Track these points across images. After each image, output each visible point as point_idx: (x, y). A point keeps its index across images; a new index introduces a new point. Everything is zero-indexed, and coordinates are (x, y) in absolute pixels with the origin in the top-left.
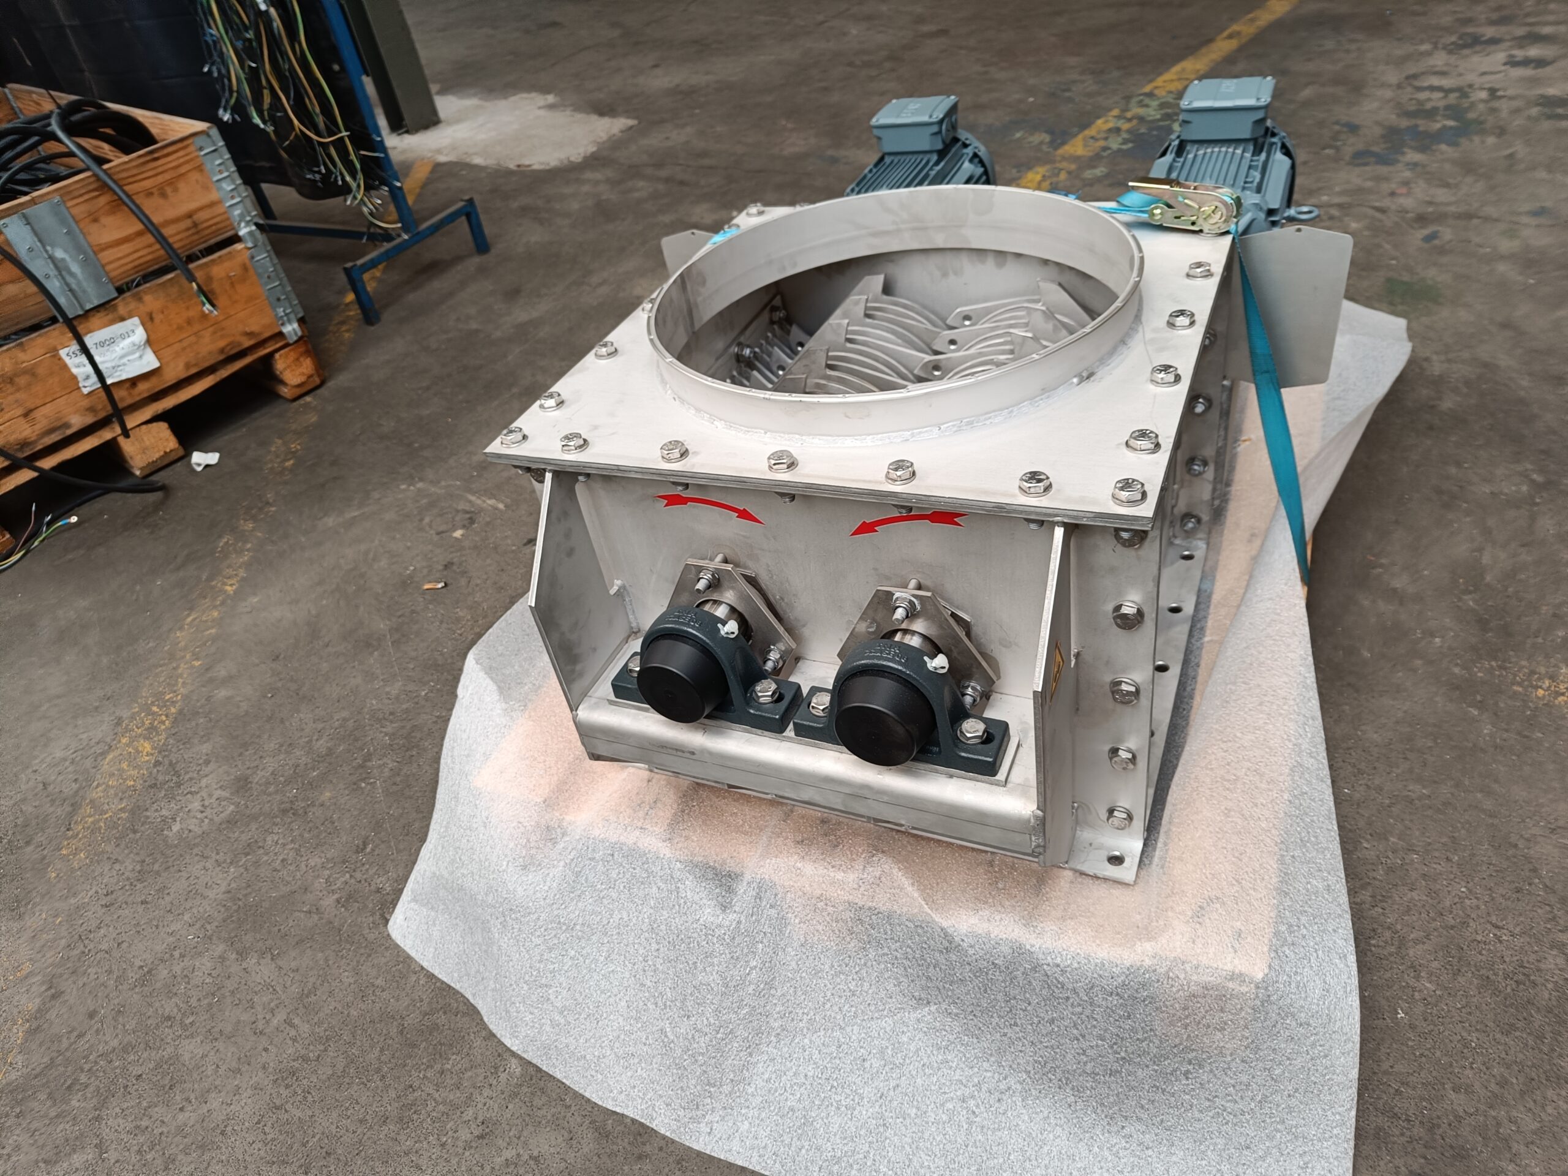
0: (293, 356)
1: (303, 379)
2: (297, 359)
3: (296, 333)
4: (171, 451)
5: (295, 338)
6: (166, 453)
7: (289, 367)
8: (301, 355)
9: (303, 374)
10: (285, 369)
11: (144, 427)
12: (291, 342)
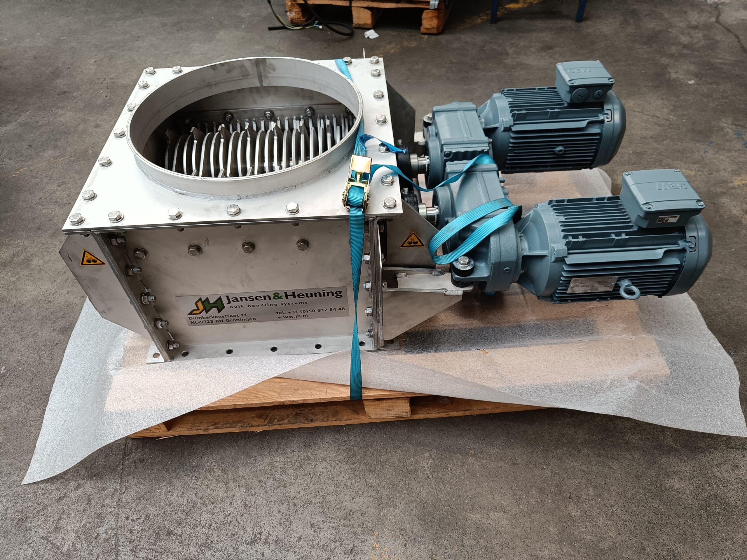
0: (430, 15)
1: (430, 27)
2: (432, 17)
3: (434, 6)
4: (367, 24)
5: (433, 8)
6: (365, 24)
7: (427, 18)
8: (435, 16)
9: (431, 25)
10: (425, 19)
11: (362, 9)
12: (431, 8)
